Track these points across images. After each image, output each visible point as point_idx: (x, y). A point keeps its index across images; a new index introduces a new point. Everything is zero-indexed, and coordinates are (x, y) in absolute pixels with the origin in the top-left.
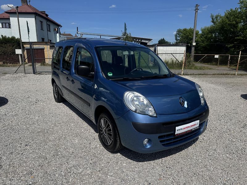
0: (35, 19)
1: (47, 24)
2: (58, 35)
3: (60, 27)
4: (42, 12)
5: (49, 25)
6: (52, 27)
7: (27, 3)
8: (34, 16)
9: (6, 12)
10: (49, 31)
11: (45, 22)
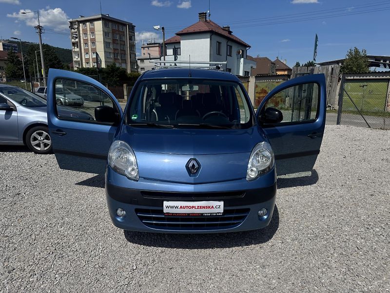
0: (211, 39)
1: (227, 45)
2: (242, 60)
3: (247, 48)
4: (224, 29)
5: (231, 47)
6: (235, 49)
7: (206, 18)
8: (209, 35)
9: (177, 34)
10: (229, 55)
11: (224, 43)
